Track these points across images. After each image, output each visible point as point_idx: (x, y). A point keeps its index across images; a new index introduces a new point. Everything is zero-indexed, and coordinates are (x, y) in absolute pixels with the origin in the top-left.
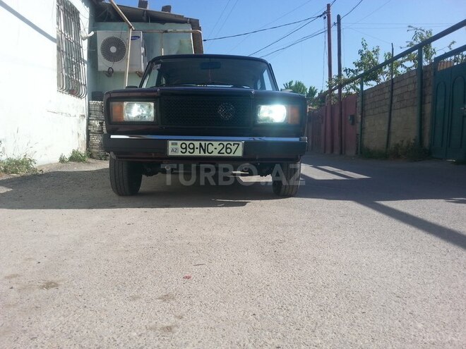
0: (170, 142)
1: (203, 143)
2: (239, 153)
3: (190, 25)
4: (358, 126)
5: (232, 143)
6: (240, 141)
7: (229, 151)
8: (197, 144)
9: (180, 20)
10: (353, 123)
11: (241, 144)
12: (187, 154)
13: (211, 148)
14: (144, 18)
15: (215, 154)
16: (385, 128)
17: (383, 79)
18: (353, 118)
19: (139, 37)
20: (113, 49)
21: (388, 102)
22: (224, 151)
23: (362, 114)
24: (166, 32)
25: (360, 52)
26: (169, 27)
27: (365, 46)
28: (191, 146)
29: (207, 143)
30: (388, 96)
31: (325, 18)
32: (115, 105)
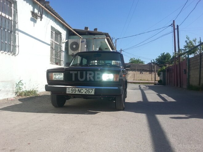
0: (67, 88)
1: (79, 89)
2: (93, 93)
3: (105, 35)
4: (187, 74)
5: (90, 89)
6: (93, 88)
7: (89, 92)
8: (77, 89)
9: (101, 34)
10: (185, 73)
11: (93, 89)
12: (73, 93)
13: (82, 91)
14: (87, 34)
15: (84, 93)
16: (198, 76)
17: (198, 52)
18: (185, 71)
19: (84, 41)
20: (74, 46)
21: (199, 64)
22: (87, 92)
23: (189, 69)
24: (95, 38)
25: (186, 41)
26: (96, 37)
27: (188, 38)
28: (75, 90)
29: (81, 89)
30: (199, 61)
31: (172, 26)
32: (50, 74)
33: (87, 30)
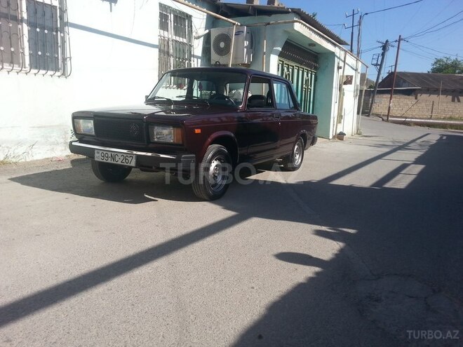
0: (96, 151)
2: (133, 164)
3: (293, 14)
5: (129, 156)
7: (127, 161)
9: (283, 11)
11: (134, 156)
12: (104, 161)
13: (117, 158)
14: (251, 13)
15: (119, 163)
19: (243, 32)
20: (222, 45)
22: (124, 161)
24: (269, 24)
26: (272, 19)
28: (107, 155)
29: (115, 154)
33: (252, 3)
